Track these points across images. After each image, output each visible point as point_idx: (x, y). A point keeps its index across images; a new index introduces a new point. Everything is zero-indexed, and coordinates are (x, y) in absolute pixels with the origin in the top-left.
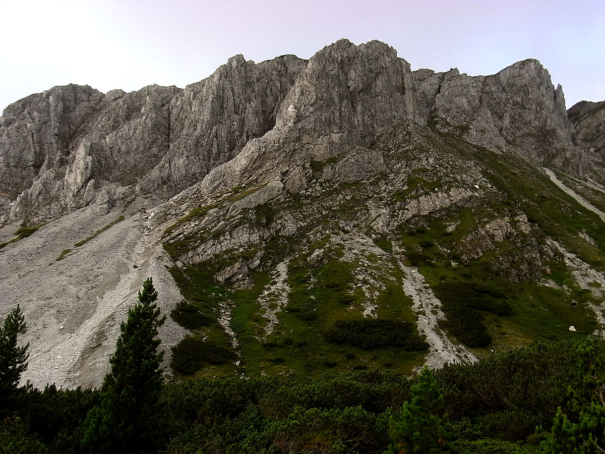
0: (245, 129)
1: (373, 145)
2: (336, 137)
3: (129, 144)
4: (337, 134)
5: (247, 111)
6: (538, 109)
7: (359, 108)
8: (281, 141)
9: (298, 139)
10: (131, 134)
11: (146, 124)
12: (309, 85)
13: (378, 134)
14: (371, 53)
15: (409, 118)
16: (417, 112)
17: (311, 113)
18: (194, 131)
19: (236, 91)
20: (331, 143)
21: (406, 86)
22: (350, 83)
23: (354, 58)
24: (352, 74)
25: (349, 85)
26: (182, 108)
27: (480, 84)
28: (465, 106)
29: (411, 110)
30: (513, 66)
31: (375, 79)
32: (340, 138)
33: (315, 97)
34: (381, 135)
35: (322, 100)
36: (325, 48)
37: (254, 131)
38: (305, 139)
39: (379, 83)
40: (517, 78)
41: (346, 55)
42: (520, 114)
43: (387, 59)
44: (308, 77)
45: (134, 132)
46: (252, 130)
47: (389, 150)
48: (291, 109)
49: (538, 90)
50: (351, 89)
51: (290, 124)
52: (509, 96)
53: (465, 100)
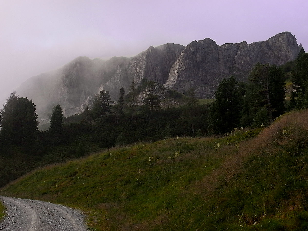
0: (157, 78)
1: (206, 84)
2: (192, 82)
3: (116, 85)
4: (193, 81)
5: (157, 70)
6: (286, 59)
7: (201, 70)
8: (174, 85)
9: (179, 84)
10: (116, 81)
11: (121, 77)
12: (182, 62)
13: (208, 79)
14: (205, 44)
15: (221, 71)
16: (225, 68)
17: (183, 73)
18: (139, 80)
19: (152, 62)
20: (191, 84)
21: (220, 58)
22: (197, 59)
23: (199, 49)
24: (198, 55)
25: (197, 60)
26: (132, 70)
27: (258, 46)
28: (248, 60)
29: (222, 68)
30: (275, 36)
31: (207, 56)
32: (194, 82)
33: (184, 67)
34: (210, 79)
35: (187, 68)
36: (187, 46)
37: (160, 79)
38: (182, 84)
39: (208, 57)
40: (278, 43)
41: (195, 48)
42: (277, 61)
43: (212, 46)
44: (182, 59)
45: (117, 81)
46: (159, 79)
47: (213, 85)
48: (176, 72)
49: (286, 49)
50: (198, 61)
51: (176, 79)
52: (273, 52)
53: (248, 58)
